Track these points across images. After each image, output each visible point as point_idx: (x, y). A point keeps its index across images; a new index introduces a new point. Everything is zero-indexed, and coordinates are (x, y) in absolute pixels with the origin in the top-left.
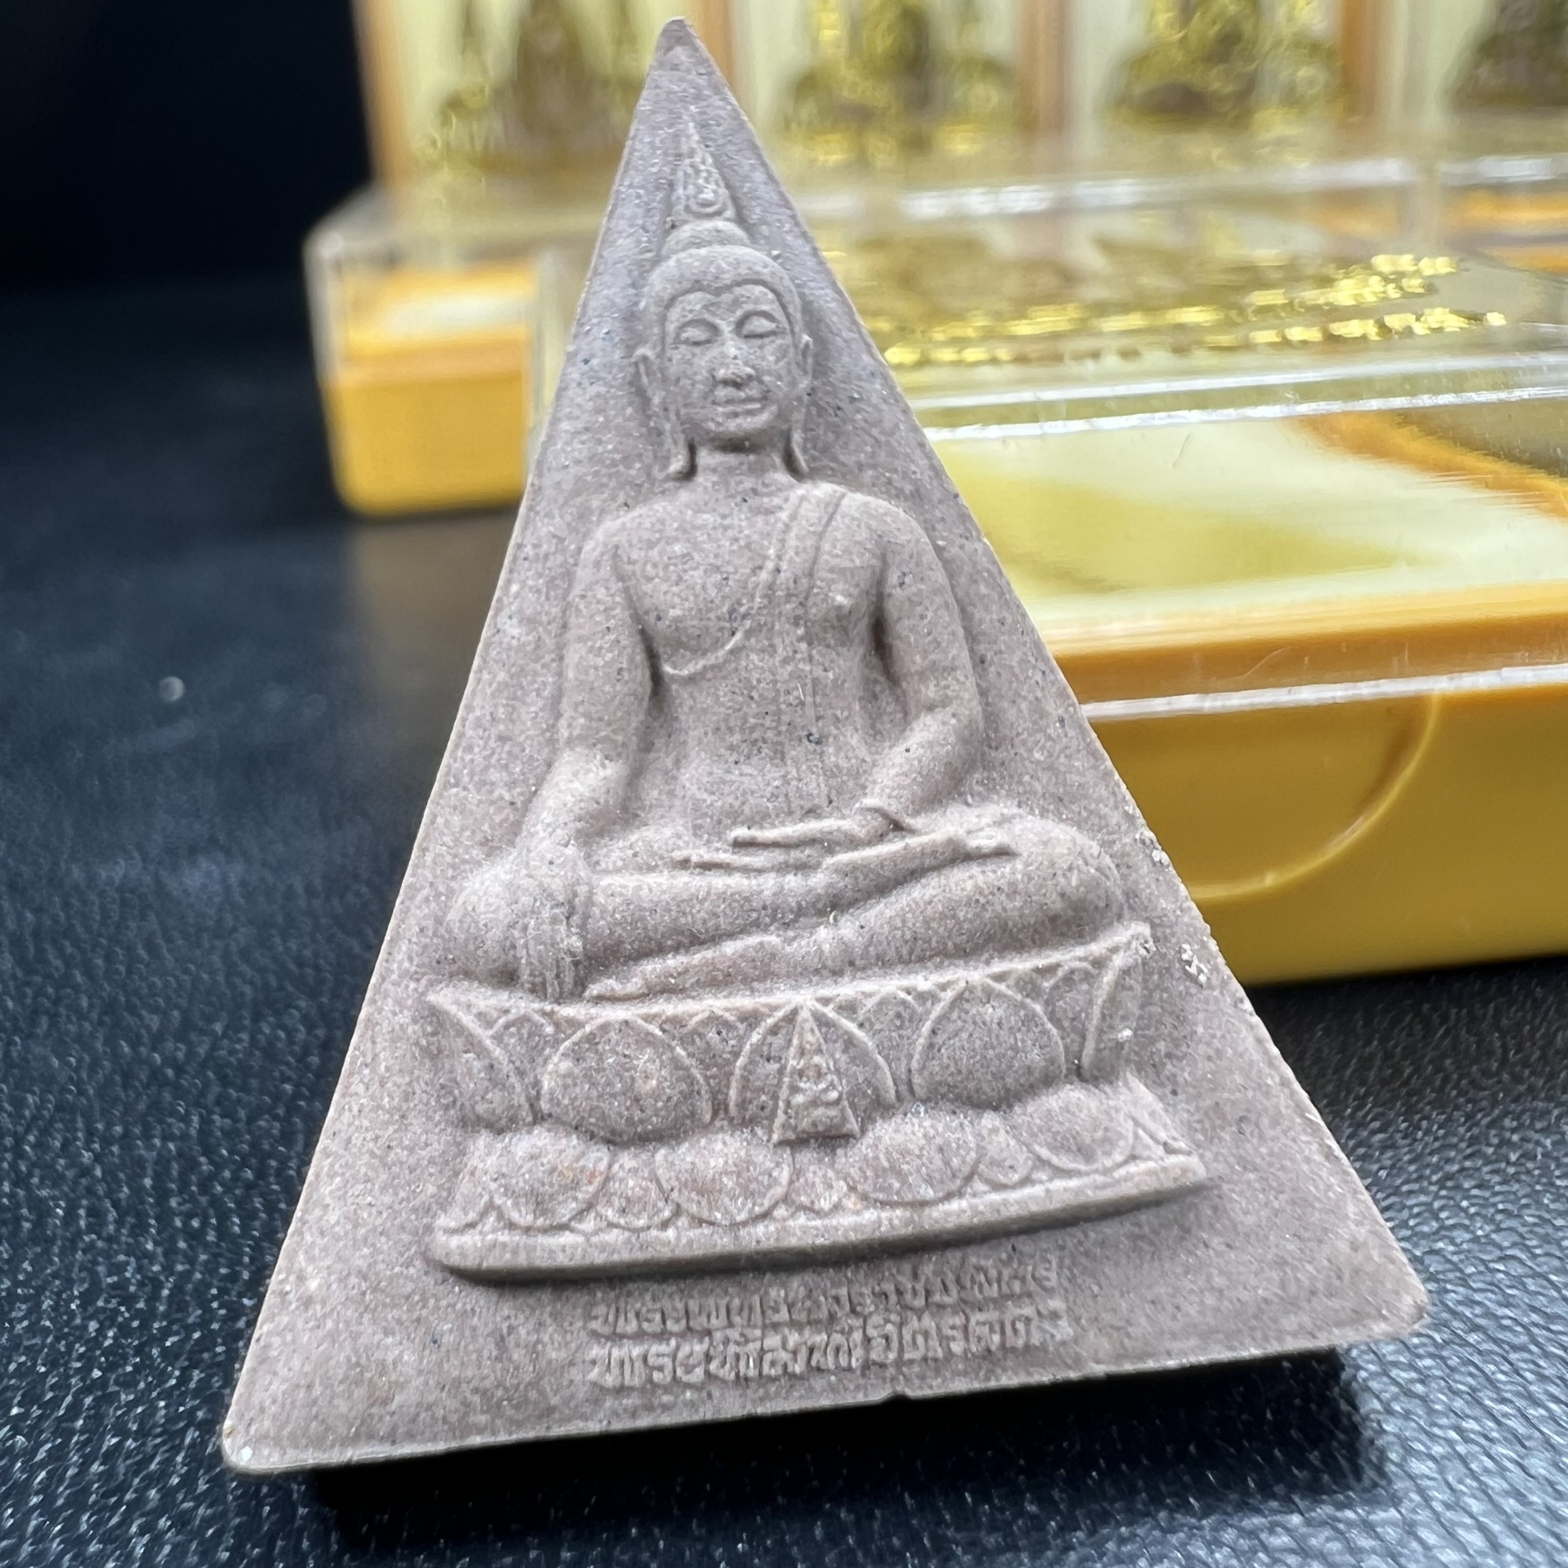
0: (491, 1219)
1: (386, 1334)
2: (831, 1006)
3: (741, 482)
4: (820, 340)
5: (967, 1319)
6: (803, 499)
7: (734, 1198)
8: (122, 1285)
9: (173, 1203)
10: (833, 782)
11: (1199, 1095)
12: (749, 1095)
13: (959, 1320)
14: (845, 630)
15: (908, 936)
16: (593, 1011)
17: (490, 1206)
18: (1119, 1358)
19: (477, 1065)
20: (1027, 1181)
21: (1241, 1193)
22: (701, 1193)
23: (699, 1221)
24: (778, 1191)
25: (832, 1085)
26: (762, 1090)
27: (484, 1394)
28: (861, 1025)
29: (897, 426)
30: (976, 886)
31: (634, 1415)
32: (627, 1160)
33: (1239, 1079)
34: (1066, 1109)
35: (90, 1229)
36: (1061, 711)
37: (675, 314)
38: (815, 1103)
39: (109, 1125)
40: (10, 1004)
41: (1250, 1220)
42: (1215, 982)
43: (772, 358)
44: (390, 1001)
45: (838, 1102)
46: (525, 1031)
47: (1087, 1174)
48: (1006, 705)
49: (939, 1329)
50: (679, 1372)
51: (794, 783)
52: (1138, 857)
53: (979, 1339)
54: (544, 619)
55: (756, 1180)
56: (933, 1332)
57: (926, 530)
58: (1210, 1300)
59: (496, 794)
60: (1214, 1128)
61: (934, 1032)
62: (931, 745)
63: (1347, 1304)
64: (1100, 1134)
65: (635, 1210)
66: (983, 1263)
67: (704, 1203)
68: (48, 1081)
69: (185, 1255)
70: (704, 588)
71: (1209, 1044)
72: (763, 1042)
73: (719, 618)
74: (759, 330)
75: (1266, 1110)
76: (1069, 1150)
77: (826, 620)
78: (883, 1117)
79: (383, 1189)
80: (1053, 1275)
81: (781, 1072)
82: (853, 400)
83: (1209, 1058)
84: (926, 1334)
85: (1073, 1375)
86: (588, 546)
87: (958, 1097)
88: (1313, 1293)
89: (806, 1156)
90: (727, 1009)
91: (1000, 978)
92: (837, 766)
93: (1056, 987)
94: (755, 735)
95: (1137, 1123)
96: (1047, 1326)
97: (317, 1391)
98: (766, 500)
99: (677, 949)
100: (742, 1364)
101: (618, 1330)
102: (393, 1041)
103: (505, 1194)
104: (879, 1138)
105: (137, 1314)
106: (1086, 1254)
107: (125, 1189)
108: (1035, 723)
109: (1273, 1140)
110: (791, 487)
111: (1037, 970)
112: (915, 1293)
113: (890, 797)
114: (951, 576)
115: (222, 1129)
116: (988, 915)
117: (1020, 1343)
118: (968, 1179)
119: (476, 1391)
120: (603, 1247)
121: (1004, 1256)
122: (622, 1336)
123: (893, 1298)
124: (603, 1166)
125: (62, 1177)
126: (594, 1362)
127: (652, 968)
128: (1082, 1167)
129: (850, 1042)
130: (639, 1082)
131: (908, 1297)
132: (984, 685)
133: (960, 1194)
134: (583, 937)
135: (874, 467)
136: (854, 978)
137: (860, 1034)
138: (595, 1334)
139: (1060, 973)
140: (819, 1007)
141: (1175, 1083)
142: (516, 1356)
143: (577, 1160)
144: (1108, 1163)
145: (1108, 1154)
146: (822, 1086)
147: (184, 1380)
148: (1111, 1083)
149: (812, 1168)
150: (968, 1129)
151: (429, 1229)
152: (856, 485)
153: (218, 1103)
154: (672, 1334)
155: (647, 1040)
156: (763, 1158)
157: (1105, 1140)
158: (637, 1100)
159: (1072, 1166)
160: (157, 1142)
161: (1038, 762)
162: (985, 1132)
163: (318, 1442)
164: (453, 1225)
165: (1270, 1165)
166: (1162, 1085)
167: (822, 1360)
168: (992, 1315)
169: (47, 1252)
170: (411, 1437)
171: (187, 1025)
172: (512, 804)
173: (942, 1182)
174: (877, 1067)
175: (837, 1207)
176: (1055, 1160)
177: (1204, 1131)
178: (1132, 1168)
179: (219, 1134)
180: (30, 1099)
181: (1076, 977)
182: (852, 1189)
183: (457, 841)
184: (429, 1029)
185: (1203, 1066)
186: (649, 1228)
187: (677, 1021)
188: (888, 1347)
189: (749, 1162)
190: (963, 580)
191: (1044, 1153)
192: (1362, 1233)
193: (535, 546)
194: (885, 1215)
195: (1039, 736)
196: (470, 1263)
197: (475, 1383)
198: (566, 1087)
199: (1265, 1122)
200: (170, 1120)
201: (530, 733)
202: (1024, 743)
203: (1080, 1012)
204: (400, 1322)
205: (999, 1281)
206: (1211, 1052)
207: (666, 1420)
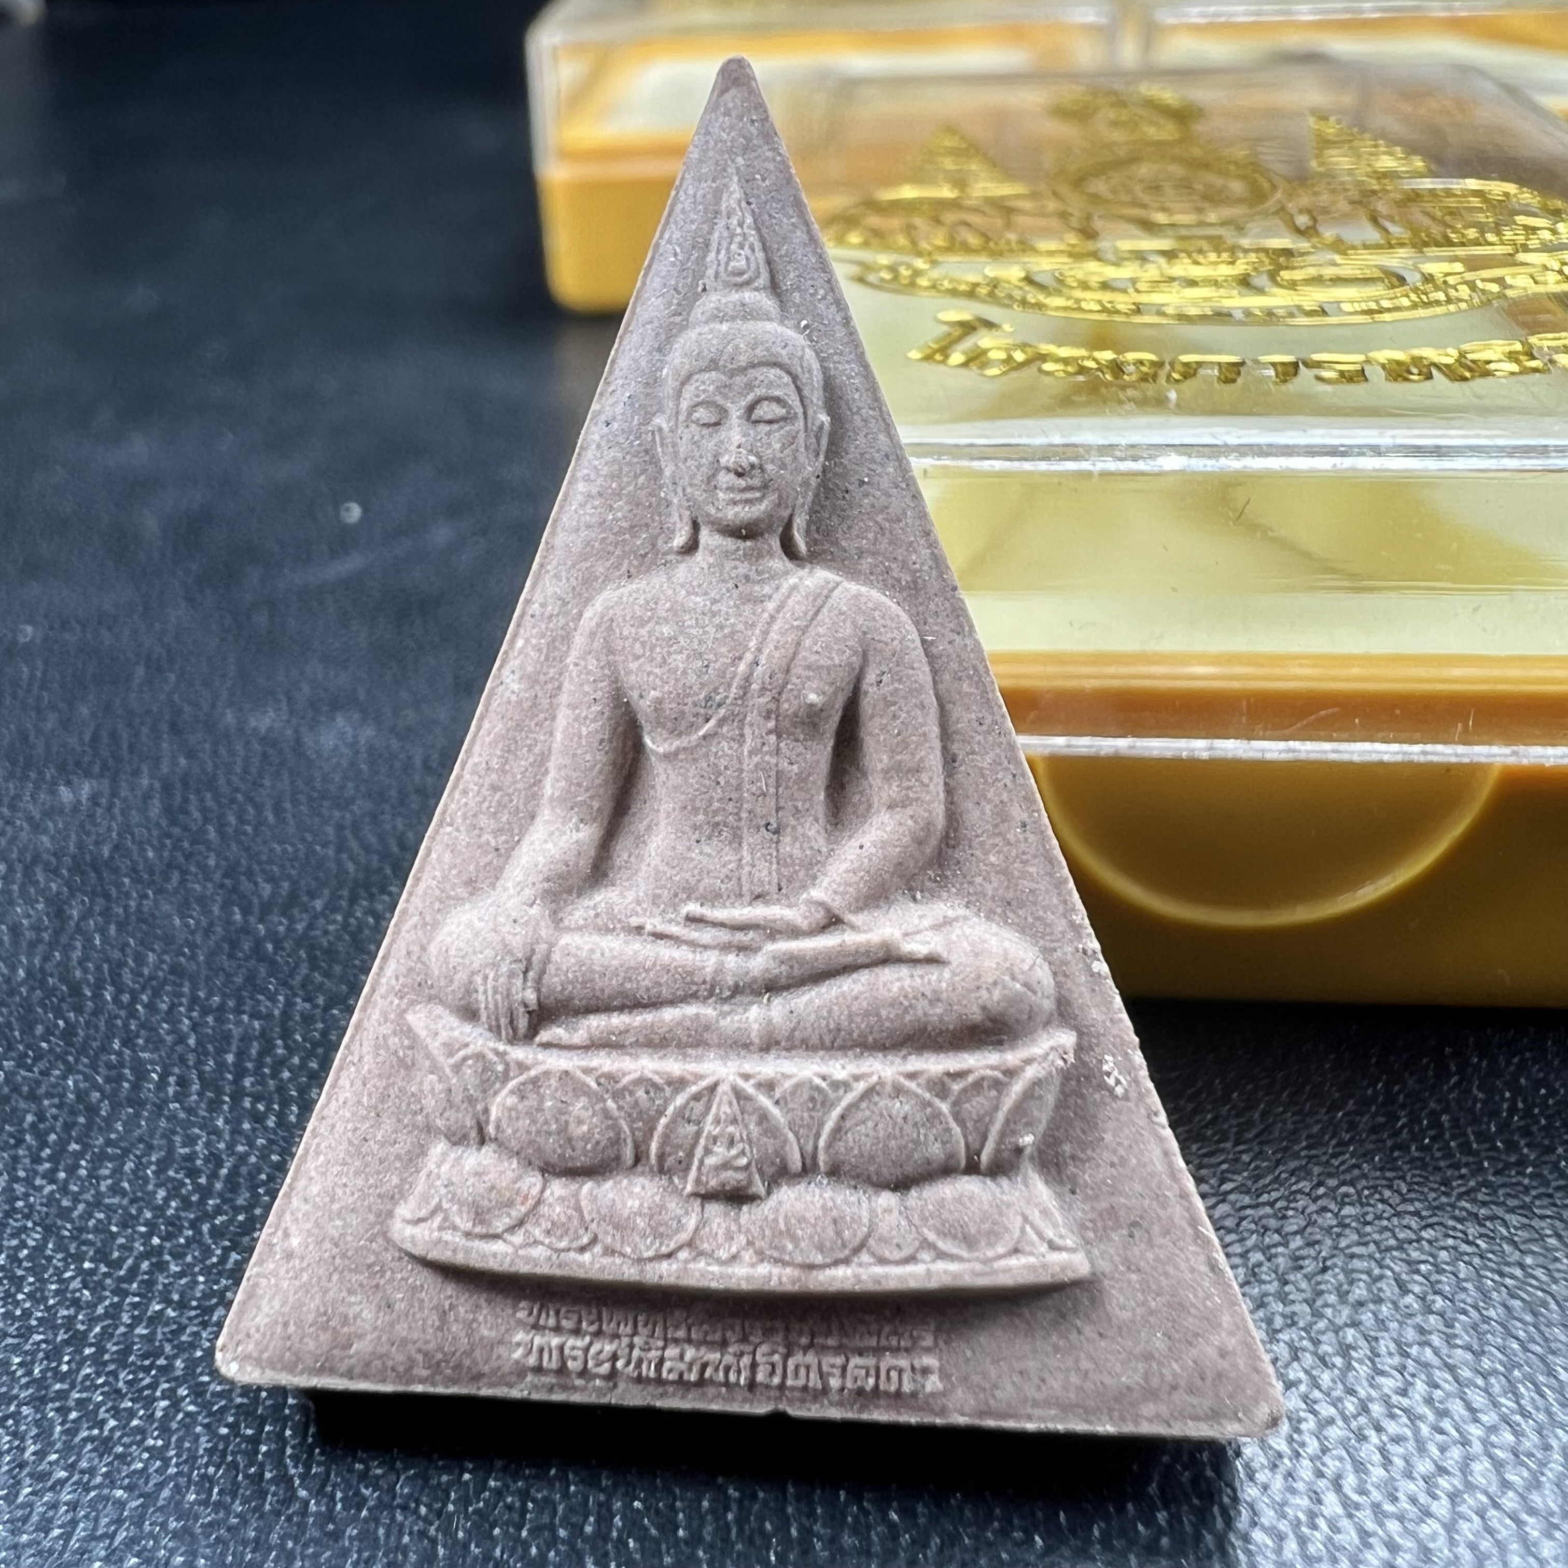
0: (438, 1219)
1: (351, 1292)
2: (752, 1081)
3: (736, 568)
4: (837, 419)
5: (847, 1360)
6: (794, 588)
7: (644, 1236)
8: (191, 1158)
9: (247, 1082)
10: (785, 871)
11: (1096, 1198)
12: (668, 1149)
13: (839, 1361)
14: (814, 726)
15: (832, 1026)
16: (540, 1057)
17: (438, 1208)
18: (983, 1414)
19: (439, 1087)
20: (911, 1259)
21: (1121, 1290)
22: (617, 1227)
23: (609, 1251)
24: (684, 1237)
25: (743, 1153)
26: (680, 1147)
27: (426, 1354)
28: (776, 1103)
29: (905, 513)
30: (902, 988)
31: (551, 1389)
32: (558, 1188)
33: (1138, 1188)
34: (958, 1200)
35: (178, 1098)
36: (1025, 816)
37: (689, 392)
38: (726, 1165)
39: (210, 994)
40: (151, 854)
41: (1126, 1315)
42: (1133, 1094)
43: (778, 446)
44: (377, 1011)
45: (747, 1167)
46: (480, 1065)
47: (969, 1261)
48: (970, 805)
49: (820, 1365)
50: (590, 1364)
51: (747, 869)
52: (1076, 967)
53: (856, 1380)
54: (542, 678)
55: (666, 1224)
56: (815, 1367)
57: (916, 623)
58: (1074, 1379)
59: (483, 839)
60: (1105, 1229)
61: (843, 1117)
62: (884, 844)
63: (1205, 1403)
64: (987, 1226)
65: (559, 1233)
66: (867, 1317)
67: (618, 1237)
68: (168, 940)
69: (247, 1137)
70: (684, 673)
71: (1114, 1151)
72: (685, 1106)
73: (695, 704)
74: (769, 417)
75: (1159, 1219)
76: (954, 1237)
77: (796, 715)
78: (789, 1185)
79: (357, 1173)
81: (698, 1134)
82: (862, 483)
83: (1113, 1165)
84: (808, 1368)
85: (938, 1421)
86: (588, 614)
87: (859, 1176)
88: (1174, 1388)
89: (714, 1209)
90: (657, 1073)
91: (912, 1076)
92: (791, 856)
93: (964, 1091)
94: (718, 819)
95: (1026, 1219)
96: (919, 1377)
97: (292, 1328)
98: (757, 588)
99: (621, 1009)
100: (644, 1367)
101: (541, 1322)
102: (377, 1047)
103: (452, 1200)
104: (780, 1203)
105: (198, 1188)
107: (211, 1063)
108: (996, 826)
109: (1160, 1247)
110: (786, 573)
111: (948, 1074)
112: (802, 1332)
113: (835, 892)
114: (935, 672)
115: (302, 1014)
116: (908, 1018)
117: (893, 1388)
118: (857, 1251)
119: (419, 1351)
120: (528, 1260)
121: (888, 1313)
122: (544, 1328)
123: (783, 1334)
124: (535, 1191)
125: (162, 1041)
126: (518, 1344)
127: (596, 1023)
128: (965, 1254)
129: (763, 1117)
130: (572, 1126)
131: (796, 1335)
132: (952, 783)
133: (846, 1261)
134: (538, 990)
135: (874, 554)
136: (778, 1057)
137: (775, 1111)
138: (520, 1322)
139: (971, 1079)
140: (740, 1082)
141: (1075, 1183)
142: (454, 1329)
143: (515, 1182)
144: (990, 1253)
145: (990, 1245)
146: (733, 1152)
147: (223, 1259)
148: (1010, 1178)
149: (717, 1220)
150: (865, 1205)
151: (390, 1214)
152: (852, 573)
153: (303, 986)
154: (586, 1333)
155: (581, 1090)
156: (674, 1206)
157: (990, 1233)
158: (570, 1140)
159: (955, 1251)
160: (245, 1018)
161: (993, 865)
162: (879, 1211)
163: (290, 1369)
164: (409, 1216)
165: (1155, 1269)
166: (1061, 1183)
167: (714, 1374)
168: (871, 1361)
169: (137, 1115)
170: (364, 1376)
171: (293, 899)
172: (497, 850)
173: (832, 1249)
174: (786, 1141)
175: (734, 1258)
176: (940, 1244)
177: (1095, 1231)
178: (1013, 1262)
179: (297, 1018)
180: (151, 957)
181: (985, 1084)
182: (750, 1243)
183: (445, 878)
184: (406, 1042)
185: (1104, 1172)
186: (569, 1250)
187: (611, 1077)
188: (773, 1373)
189: (662, 1207)
190: (947, 677)
191: (931, 1236)
192: (1232, 1343)
193: (543, 605)
194: (776, 1270)
195: (997, 840)
196: (418, 1251)
197: (418, 1345)
198: (510, 1118)
199: (1156, 1229)
200: (261, 997)
201: (519, 786)
202: (982, 844)
203: (984, 1115)
204: (361, 1285)
206: (1116, 1160)
207: (576, 1398)
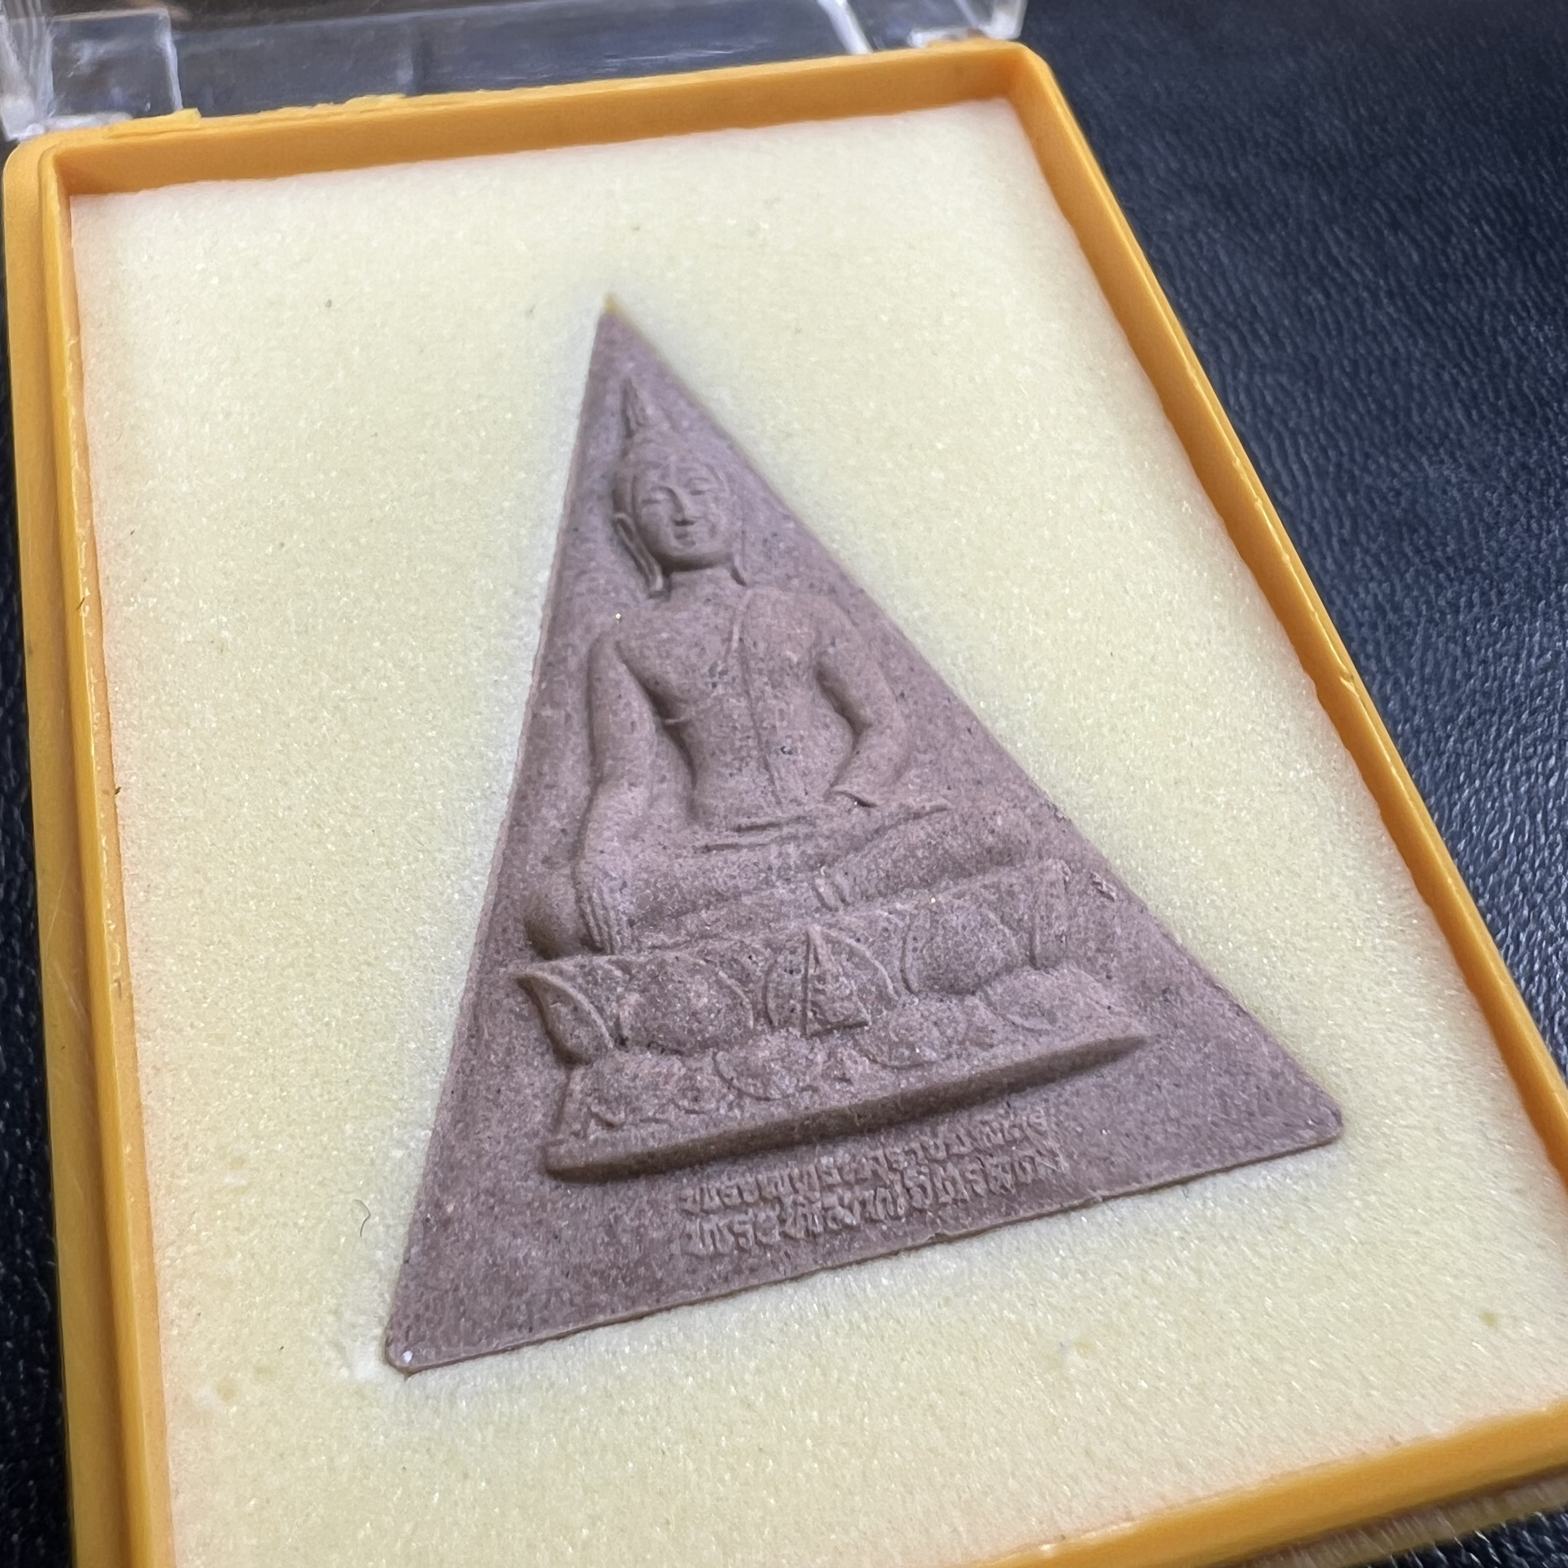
1: (515, 1237)
5: (983, 1164)
7: (782, 1078)
11: (1128, 977)
12: (780, 1001)
13: (976, 1166)
17: (589, 1115)
18: (1110, 1183)
21: (1177, 1045)
22: (755, 1077)
23: (758, 1099)
24: (816, 1070)
25: (843, 985)
26: (790, 996)
27: (601, 1275)
28: (858, 940)
29: (809, 548)
32: (693, 1063)
33: (1156, 963)
34: (1027, 987)
36: (967, 724)
38: (833, 998)
45: (850, 997)
47: (1054, 1032)
49: (963, 1175)
50: (760, 1235)
53: (996, 1180)
55: (797, 1063)
56: (958, 1178)
58: (1171, 1128)
60: (1145, 1000)
63: (1279, 1119)
64: (1057, 1002)
65: (705, 1098)
66: (987, 1118)
67: (759, 1084)
71: (1127, 940)
72: (785, 960)
75: (1182, 983)
76: (1036, 1016)
78: (887, 1008)
80: (1043, 1121)
81: (805, 980)
83: (1130, 950)
84: (954, 1183)
87: (942, 989)
88: (1250, 1114)
89: (833, 1042)
95: (1084, 995)
96: (1048, 1162)
100: (810, 1222)
101: (706, 1207)
104: (887, 1022)
106: (1066, 1103)
108: (950, 732)
109: (1192, 1004)
112: (937, 1147)
117: (1029, 1179)
119: (595, 1273)
120: (684, 1130)
121: (1002, 1111)
122: (707, 1212)
123: (921, 1154)
124: (675, 1070)
126: (689, 1236)
128: (1049, 1027)
129: (852, 953)
130: (694, 1001)
131: (932, 1151)
137: (859, 946)
138: (686, 1213)
141: (1108, 971)
142: (624, 1240)
143: (654, 1068)
145: (1066, 1015)
146: (836, 985)
148: (1057, 970)
149: (839, 1050)
150: (955, 1009)
154: (749, 1205)
155: (694, 969)
156: (800, 1047)
157: (1062, 1006)
158: (694, 1015)
161: (957, 759)
162: (968, 1009)
164: (560, 1137)
165: (1194, 1022)
166: (1098, 972)
167: (872, 1210)
168: (1002, 1159)
170: (545, 1322)
173: (942, 1047)
174: (876, 970)
176: (1027, 1024)
177: (1138, 1003)
182: (873, 1061)
185: (1127, 956)
186: (718, 1109)
188: (925, 1194)
189: (789, 1051)
191: (1018, 1020)
193: (555, 654)
194: (902, 1077)
195: (954, 741)
197: (593, 1267)
198: (638, 1014)
199: (1183, 991)
202: (944, 746)
204: (525, 1226)
205: (1002, 1131)
206: (1131, 946)
